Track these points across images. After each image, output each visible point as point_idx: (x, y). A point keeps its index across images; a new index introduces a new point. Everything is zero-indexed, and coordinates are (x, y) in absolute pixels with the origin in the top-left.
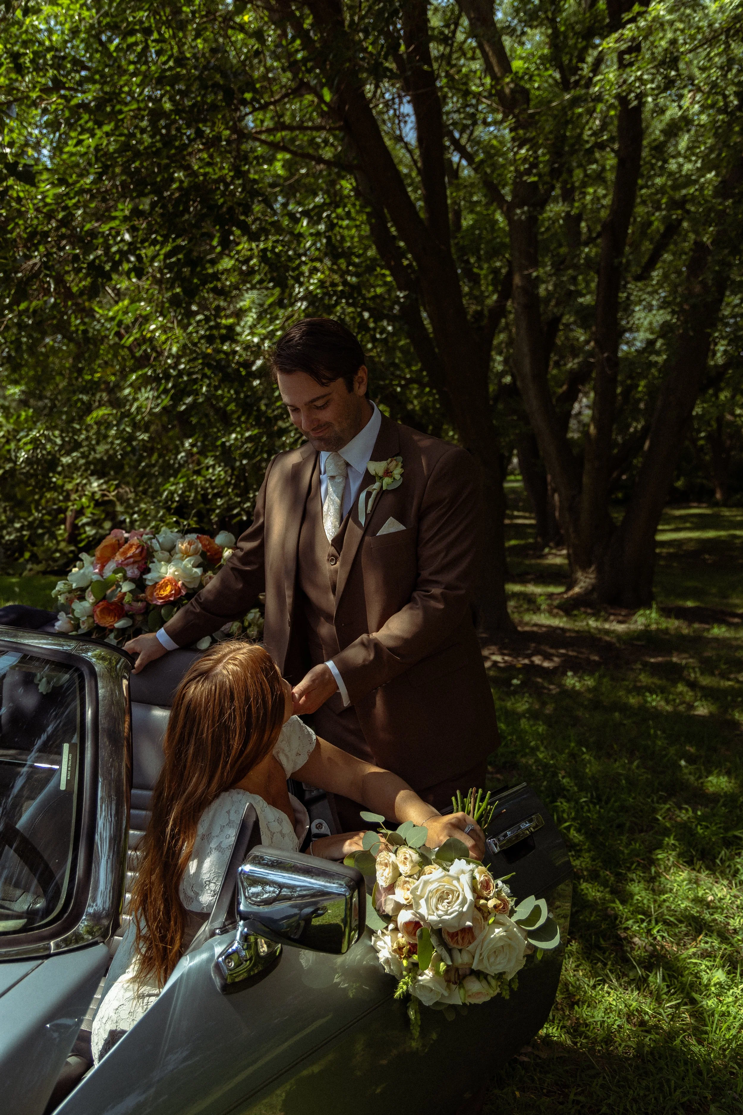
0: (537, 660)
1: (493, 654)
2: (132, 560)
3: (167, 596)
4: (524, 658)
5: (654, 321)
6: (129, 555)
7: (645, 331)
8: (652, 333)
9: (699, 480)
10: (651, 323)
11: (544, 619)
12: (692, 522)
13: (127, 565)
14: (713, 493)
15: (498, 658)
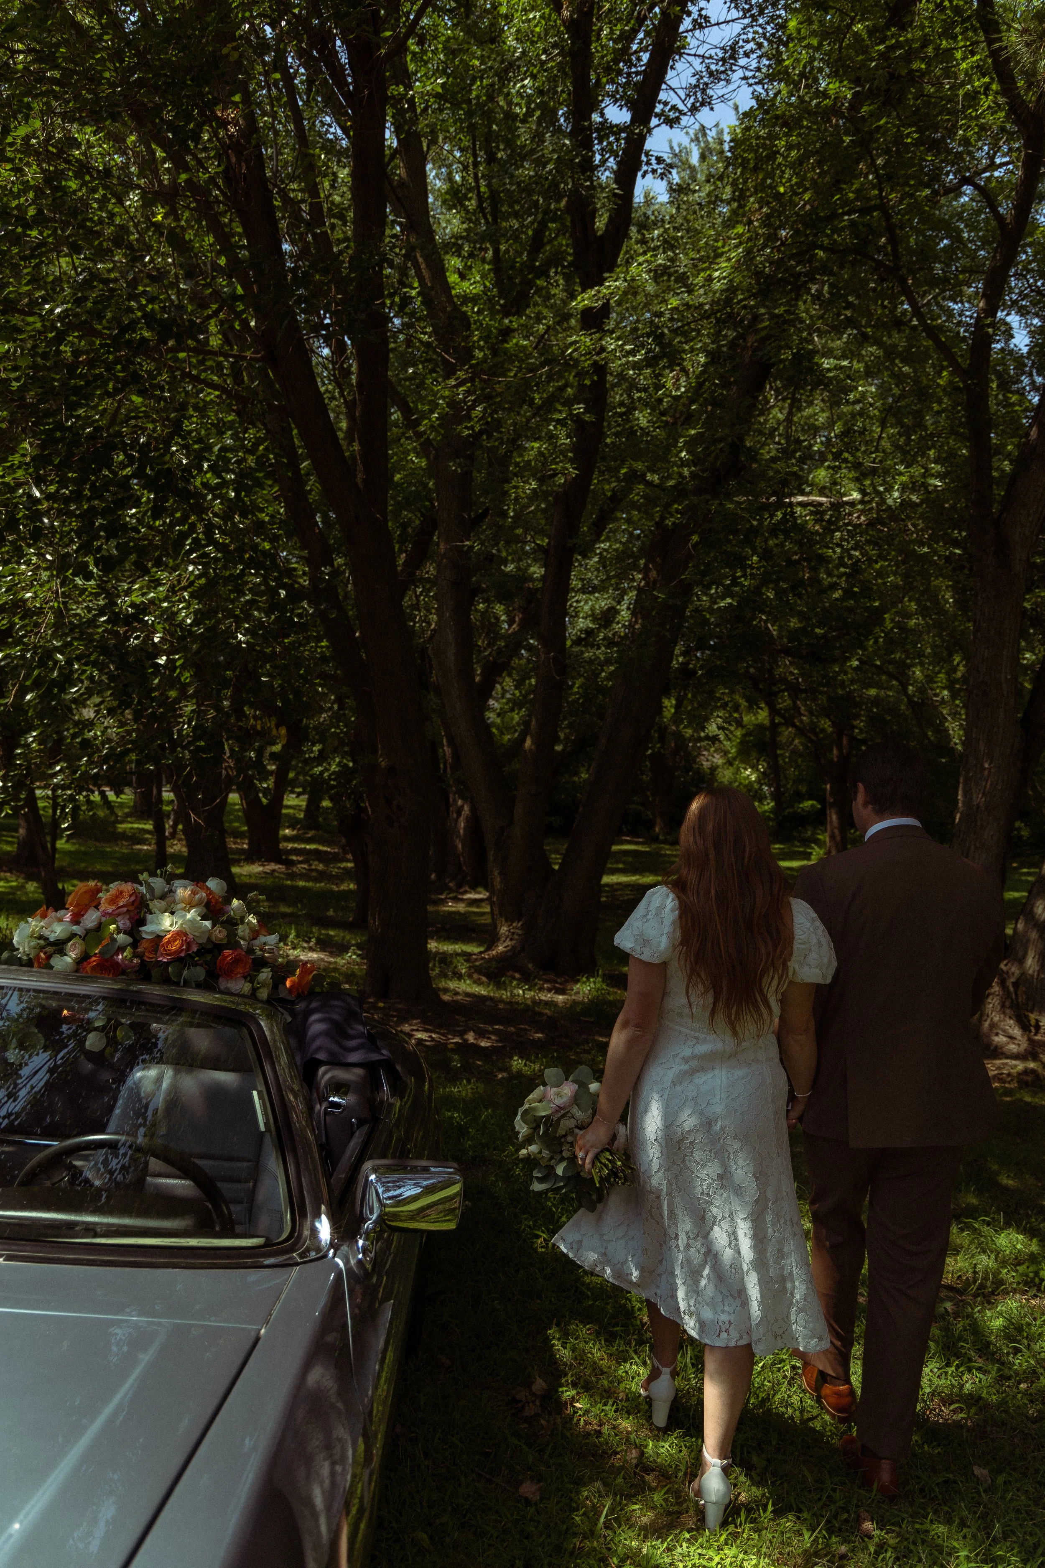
0: (471, 1037)
1: (417, 1030)
2: (125, 909)
3: (176, 952)
4: (454, 1036)
5: (597, 607)
6: (121, 904)
7: (585, 618)
8: (593, 621)
9: (633, 806)
10: (592, 609)
11: (466, 986)
12: (624, 863)
13: (119, 915)
14: (651, 824)
15: (420, 1035)
